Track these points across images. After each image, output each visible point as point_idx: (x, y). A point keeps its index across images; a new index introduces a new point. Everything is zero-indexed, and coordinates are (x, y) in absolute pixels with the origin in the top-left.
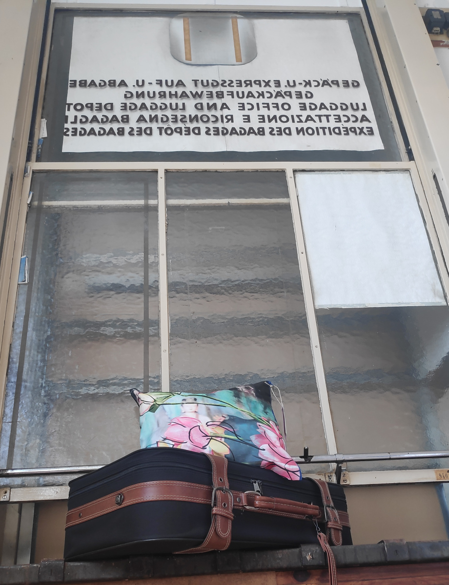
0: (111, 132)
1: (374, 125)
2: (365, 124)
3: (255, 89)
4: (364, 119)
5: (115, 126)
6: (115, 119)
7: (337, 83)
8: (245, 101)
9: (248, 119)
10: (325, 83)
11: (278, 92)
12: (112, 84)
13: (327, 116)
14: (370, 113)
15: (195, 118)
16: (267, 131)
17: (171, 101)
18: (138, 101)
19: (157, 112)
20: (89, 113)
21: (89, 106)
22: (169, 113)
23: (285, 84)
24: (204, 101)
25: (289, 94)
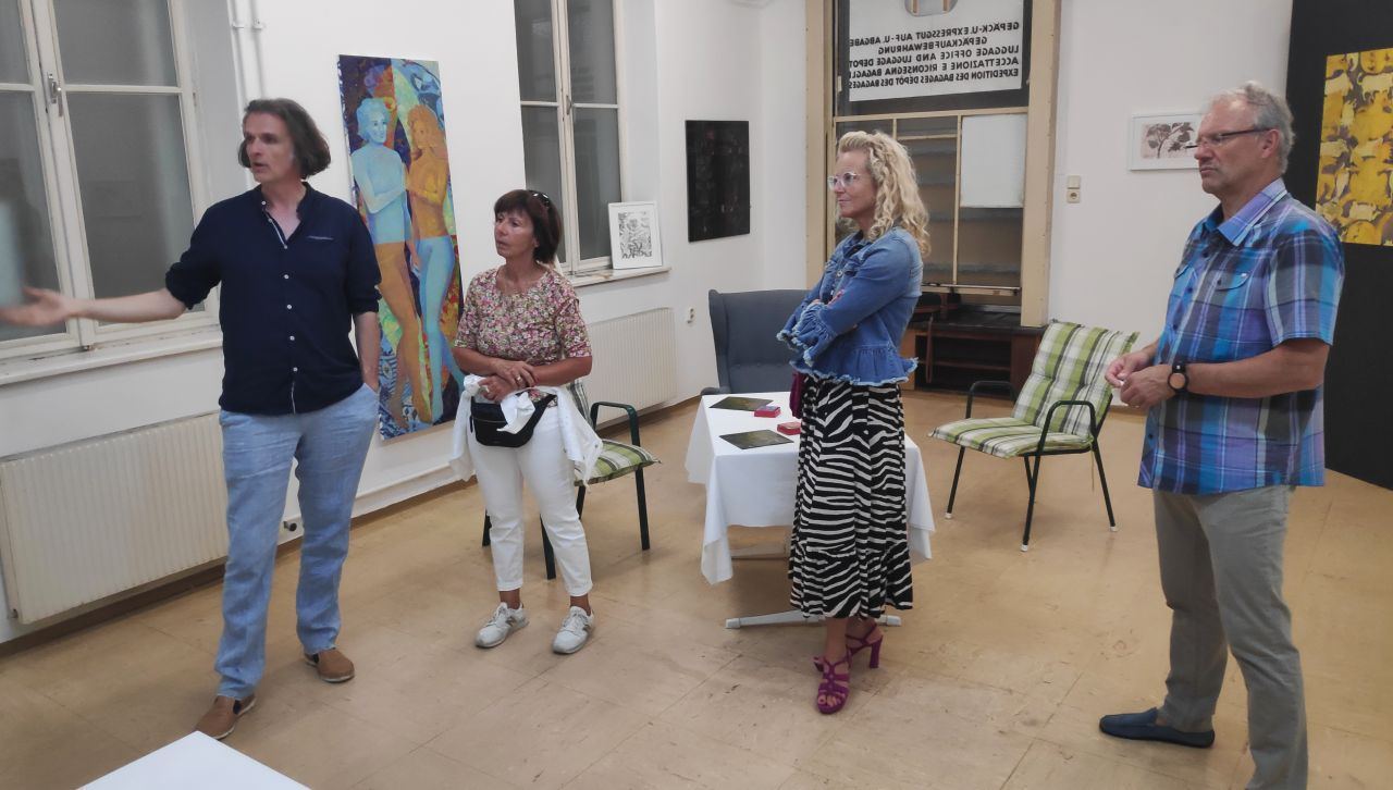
0: (872, 84)
1: (1019, 67)
2: (1014, 66)
3: (952, 38)
4: (1015, 61)
5: (874, 78)
6: (874, 73)
7: (1003, 26)
8: (945, 50)
9: (945, 68)
10: (997, 27)
11: (966, 40)
12: (872, 41)
13: (992, 60)
14: (1019, 56)
15: (916, 69)
16: (955, 76)
17: (903, 54)
18: (886, 56)
19: (896, 65)
20: (861, 68)
21: (861, 62)
22: (902, 65)
23: (970, 30)
24: (922, 52)
25: (972, 41)
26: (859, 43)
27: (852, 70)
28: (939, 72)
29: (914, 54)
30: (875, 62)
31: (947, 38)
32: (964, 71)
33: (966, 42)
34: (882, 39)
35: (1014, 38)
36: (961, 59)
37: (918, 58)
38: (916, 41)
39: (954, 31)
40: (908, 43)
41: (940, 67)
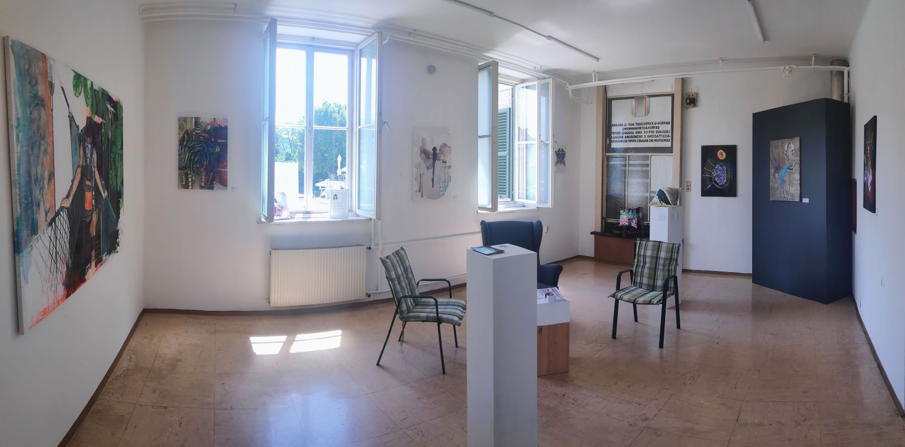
0: (620, 141)
1: (670, 138)
2: (668, 138)
4: (669, 136)
5: (621, 139)
7: (665, 123)
8: (646, 130)
9: (645, 137)
10: (663, 123)
12: (620, 125)
13: (661, 135)
14: (670, 134)
15: (636, 137)
16: (649, 140)
17: (631, 131)
18: (625, 131)
19: (629, 135)
20: (616, 135)
21: (615, 133)
22: (631, 135)
23: (654, 123)
24: (638, 130)
25: (654, 127)
26: (615, 125)
27: (612, 135)
28: (643, 138)
29: (635, 131)
30: (621, 133)
31: (646, 126)
32: (650, 138)
33: (653, 128)
34: (624, 125)
35: (669, 127)
36: (651, 134)
37: (636, 133)
38: (635, 126)
39: (648, 123)
40: (633, 127)
41: (643, 136)
